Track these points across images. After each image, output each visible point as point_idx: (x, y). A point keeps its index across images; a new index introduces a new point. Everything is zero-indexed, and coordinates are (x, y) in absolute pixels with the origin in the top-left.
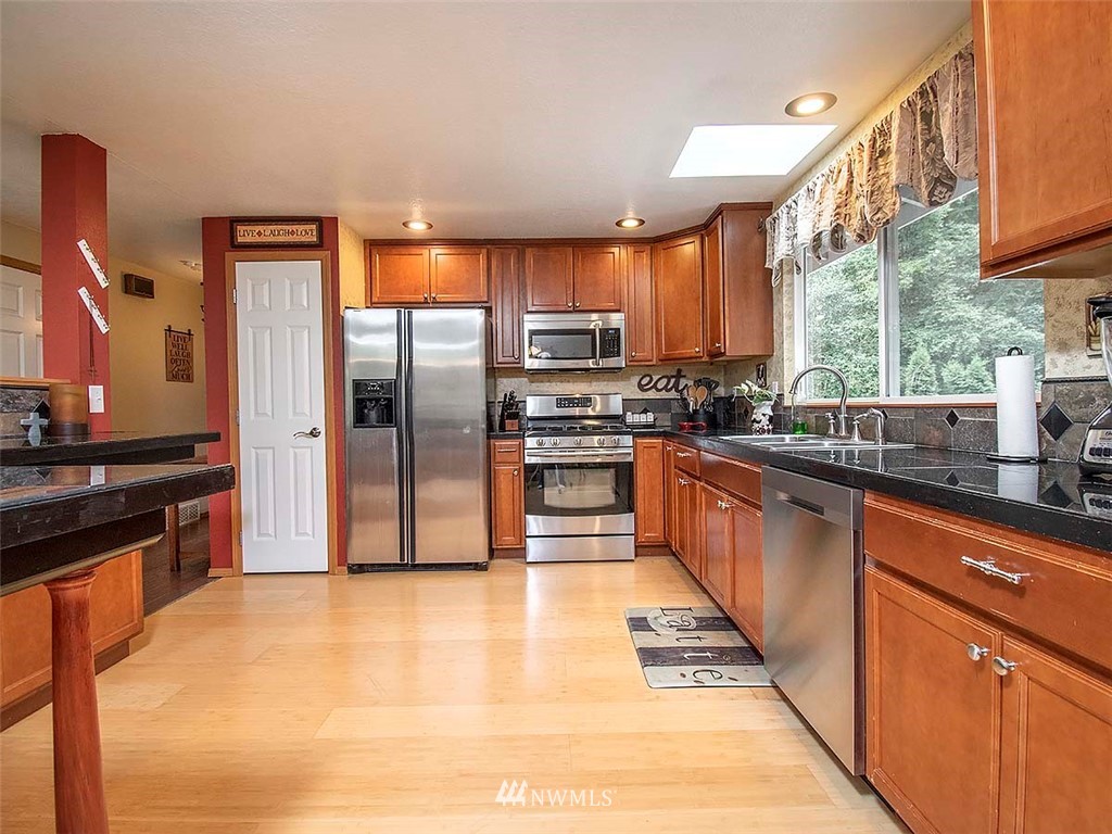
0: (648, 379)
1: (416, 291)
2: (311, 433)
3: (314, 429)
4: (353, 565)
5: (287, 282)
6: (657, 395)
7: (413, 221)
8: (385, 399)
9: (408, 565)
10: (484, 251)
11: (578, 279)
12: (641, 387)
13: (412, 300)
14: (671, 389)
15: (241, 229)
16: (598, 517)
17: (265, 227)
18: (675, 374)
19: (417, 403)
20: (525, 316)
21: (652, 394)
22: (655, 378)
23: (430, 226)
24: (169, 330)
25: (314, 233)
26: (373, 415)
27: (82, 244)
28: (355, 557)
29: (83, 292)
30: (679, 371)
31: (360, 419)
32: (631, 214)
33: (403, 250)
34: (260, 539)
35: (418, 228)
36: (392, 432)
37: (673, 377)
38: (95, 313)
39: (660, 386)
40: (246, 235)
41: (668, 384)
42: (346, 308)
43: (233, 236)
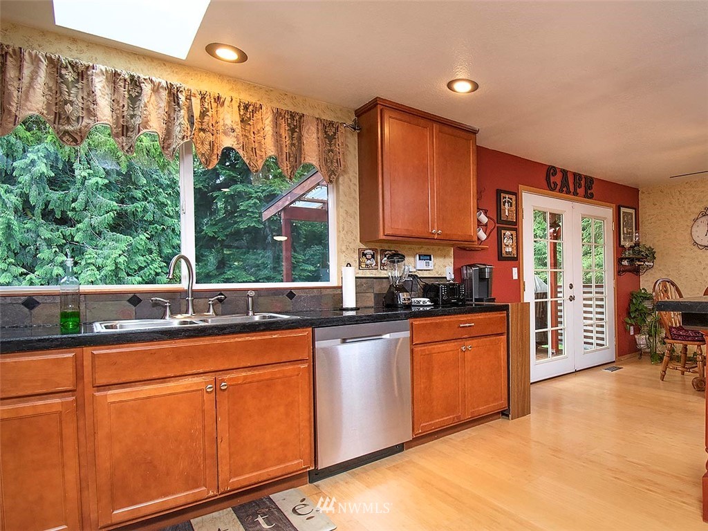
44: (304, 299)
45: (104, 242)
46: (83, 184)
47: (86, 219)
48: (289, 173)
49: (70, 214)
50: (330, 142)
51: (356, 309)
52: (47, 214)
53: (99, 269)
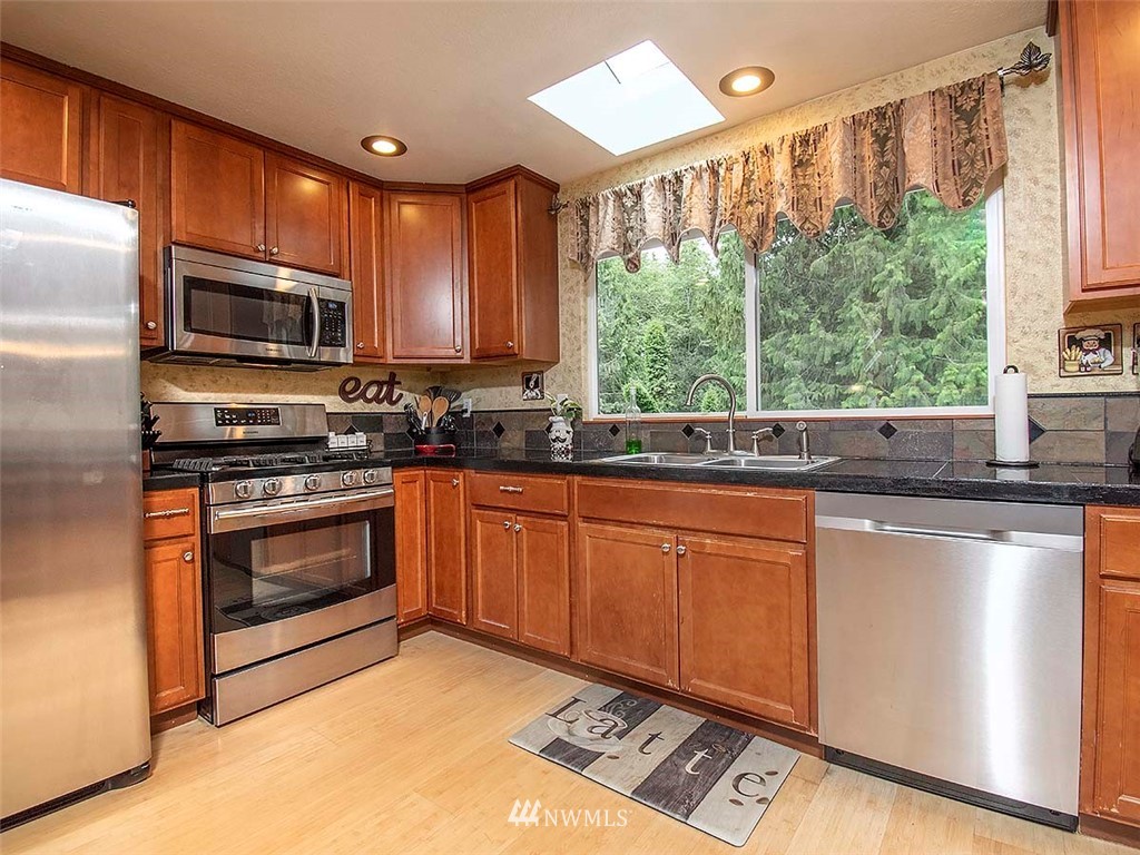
6: (366, 408)
10: (75, 93)
44: (914, 439)
45: (968, 353)
46: (944, 284)
47: (947, 327)
48: (876, 218)
49: (931, 323)
50: (969, 123)
51: (1030, 466)
52: (908, 329)
53: (959, 387)
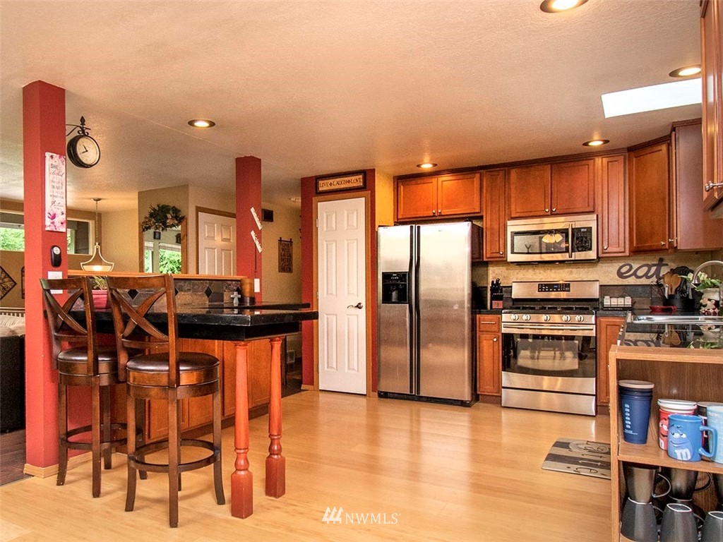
0: (628, 267)
1: (428, 208)
2: (357, 306)
3: (360, 304)
4: (381, 392)
5: (346, 212)
6: (639, 282)
7: (424, 163)
8: (402, 285)
9: (414, 397)
10: (478, 175)
11: (555, 189)
12: (620, 275)
13: (425, 215)
14: (652, 276)
15: (321, 182)
16: (560, 378)
17: (334, 180)
18: (656, 262)
19: (422, 288)
20: (509, 223)
21: (632, 281)
22: (635, 266)
23: (435, 165)
24: (280, 240)
25: (361, 180)
26: (394, 294)
27: (253, 210)
28: (383, 388)
29: (253, 233)
30: (661, 260)
31: (387, 299)
32: (596, 137)
33: (419, 181)
34: (329, 370)
35: (427, 167)
36: (406, 307)
37: (654, 265)
38: (257, 243)
39: (640, 273)
40: (324, 186)
41: (649, 271)
42: (380, 226)
43: (317, 187)
